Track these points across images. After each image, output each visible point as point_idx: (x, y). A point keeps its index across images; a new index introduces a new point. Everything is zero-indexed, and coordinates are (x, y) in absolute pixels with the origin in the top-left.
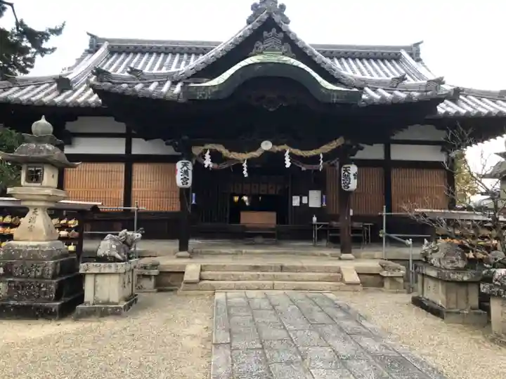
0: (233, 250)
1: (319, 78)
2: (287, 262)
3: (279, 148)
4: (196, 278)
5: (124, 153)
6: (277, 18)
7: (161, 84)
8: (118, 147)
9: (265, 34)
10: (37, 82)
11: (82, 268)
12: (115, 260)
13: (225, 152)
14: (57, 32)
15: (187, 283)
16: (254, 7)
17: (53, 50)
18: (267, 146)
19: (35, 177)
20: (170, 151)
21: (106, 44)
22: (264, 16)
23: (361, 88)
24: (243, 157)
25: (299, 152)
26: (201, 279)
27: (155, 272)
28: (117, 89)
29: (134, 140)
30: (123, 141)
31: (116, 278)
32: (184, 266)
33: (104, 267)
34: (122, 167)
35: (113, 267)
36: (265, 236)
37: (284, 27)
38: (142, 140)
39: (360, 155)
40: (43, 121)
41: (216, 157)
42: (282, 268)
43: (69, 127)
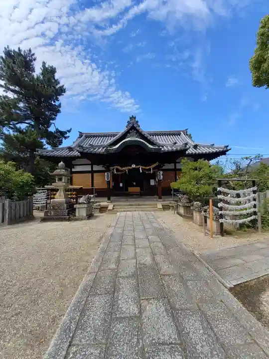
0: (125, 200)
2: (140, 203)
3: (138, 167)
4: (112, 209)
5: (90, 170)
6: (135, 126)
7: (99, 148)
8: (88, 168)
9: (130, 131)
10: (63, 149)
11: (75, 206)
13: (120, 168)
14: (69, 131)
15: (109, 210)
16: (128, 122)
17: (68, 137)
18: (134, 166)
19: (60, 180)
20: (104, 169)
21: (84, 135)
22: (131, 125)
23: (163, 147)
24: (126, 169)
25: (144, 167)
26: (113, 209)
27: (99, 207)
28: (85, 151)
29: (94, 166)
30: (90, 166)
31: (84, 209)
32: (108, 205)
33: (81, 206)
34: (90, 175)
35: (84, 206)
36: (136, 195)
37: (137, 128)
38: (96, 166)
39: (164, 168)
40: (62, 163)
41: (117, 170)
42: (139, 205)
43: (74, 162)
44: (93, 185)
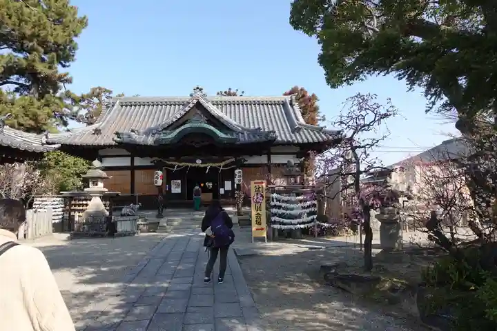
1: (218, 132)
4: (165, 224)
5: (130, 165)
6: (202, 101)
8: (126, 162)
12: (129, 215)
15: (161, 227)
18: (199, 162)
19: (95, 184)
20: (152, 164)
21: (117, 102)
22: (195, 101)
25: (214, 165)
27: (146, 223)
28: (126, 141)
29: (135, 158)
30: (129, 159)
31: (129, 222)
32: (159, 221)
33: (125, 218)
34: (129, 172)
35: (128, 218)
38: (139, 158)
40: (97, 161)
43: (101, 152)
44: (133, 190)
